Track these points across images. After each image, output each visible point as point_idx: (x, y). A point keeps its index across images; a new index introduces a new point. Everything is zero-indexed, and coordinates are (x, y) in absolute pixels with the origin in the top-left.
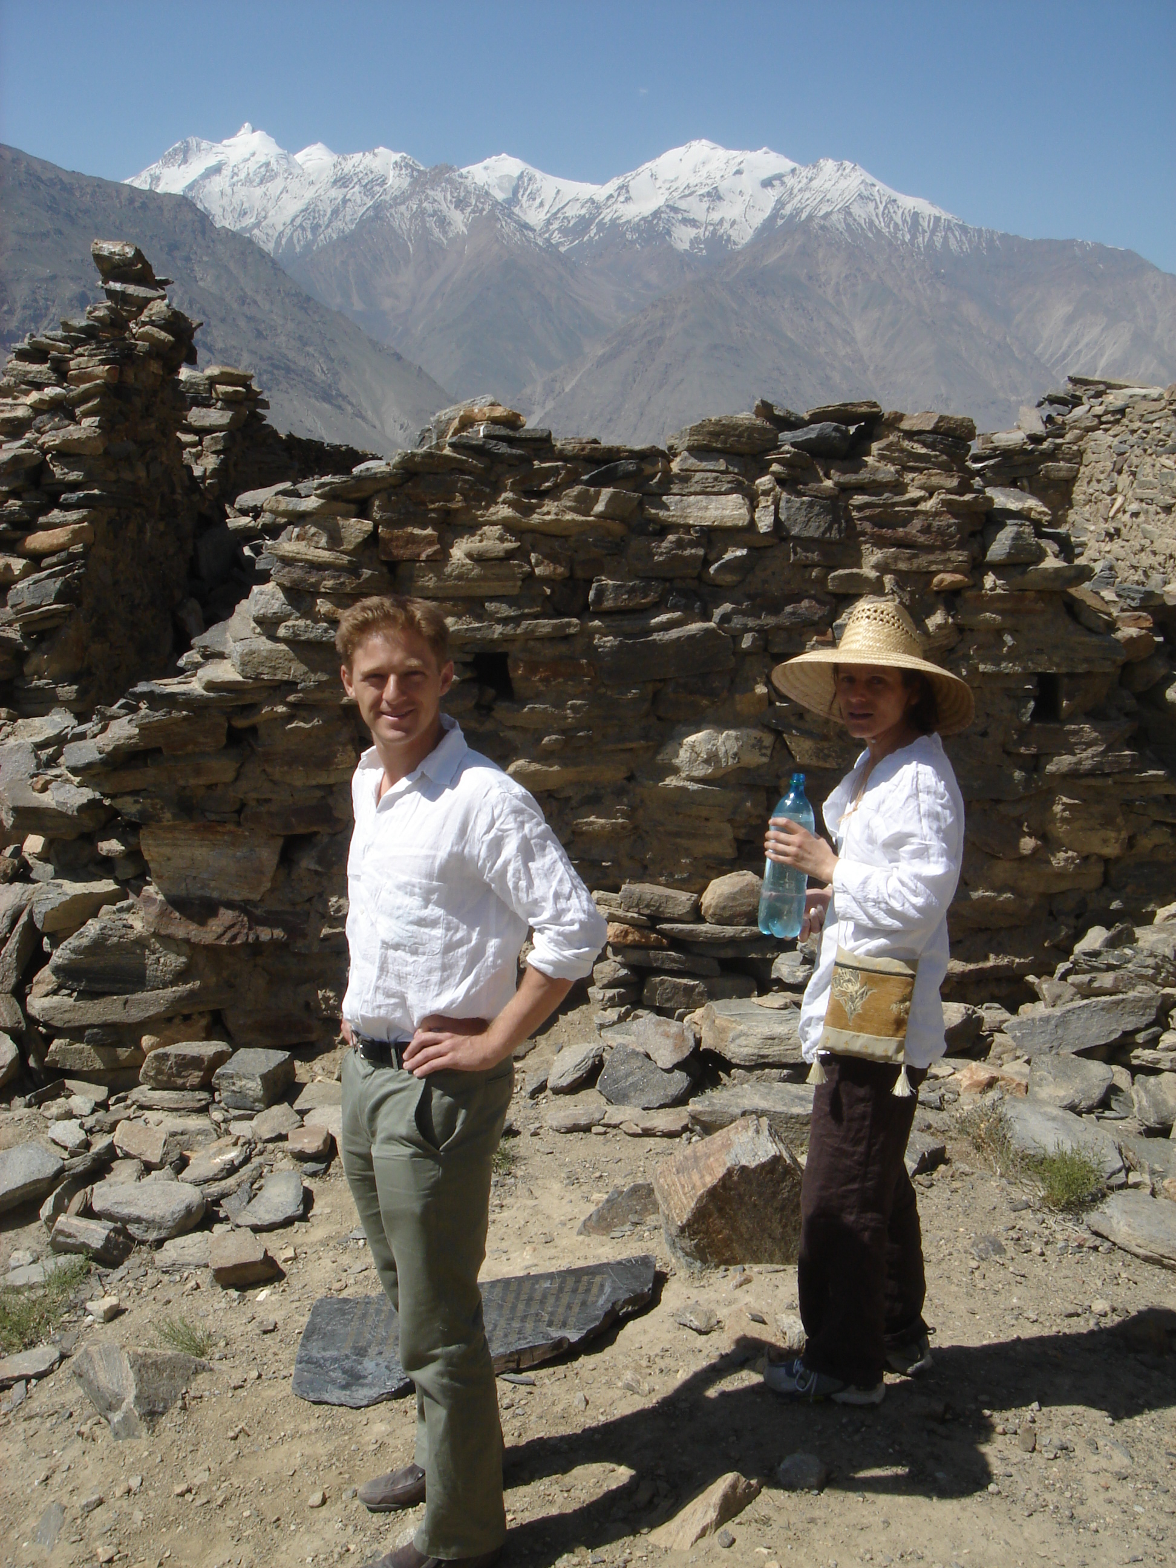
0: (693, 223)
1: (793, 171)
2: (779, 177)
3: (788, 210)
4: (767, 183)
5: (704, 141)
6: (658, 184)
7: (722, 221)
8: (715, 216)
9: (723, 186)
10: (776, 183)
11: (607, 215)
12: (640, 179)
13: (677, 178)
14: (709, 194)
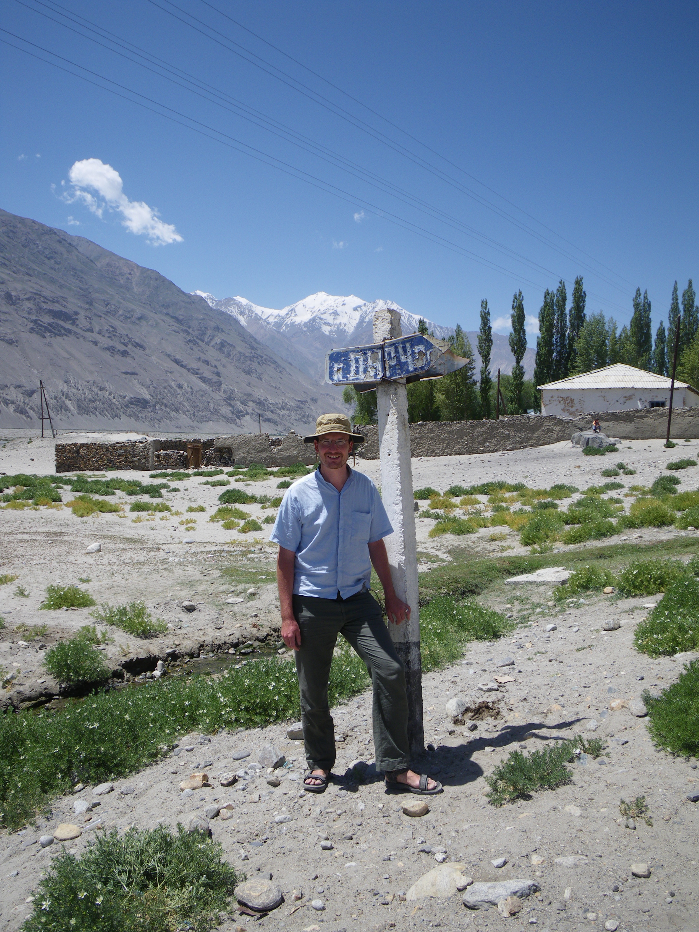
0: (329, 324)
1: (365, 304)
2: (360, 307)
3: (367, 319)
4: (355, 309)
5: (323, 293)
6: (307, 309)
7: (340, 324)
8: (337, 322)
9: (339, 310)
10: (359, 309)
11: (288, 321)
12: (299, 306)
13: (314, 307)
14: (333, 313)
